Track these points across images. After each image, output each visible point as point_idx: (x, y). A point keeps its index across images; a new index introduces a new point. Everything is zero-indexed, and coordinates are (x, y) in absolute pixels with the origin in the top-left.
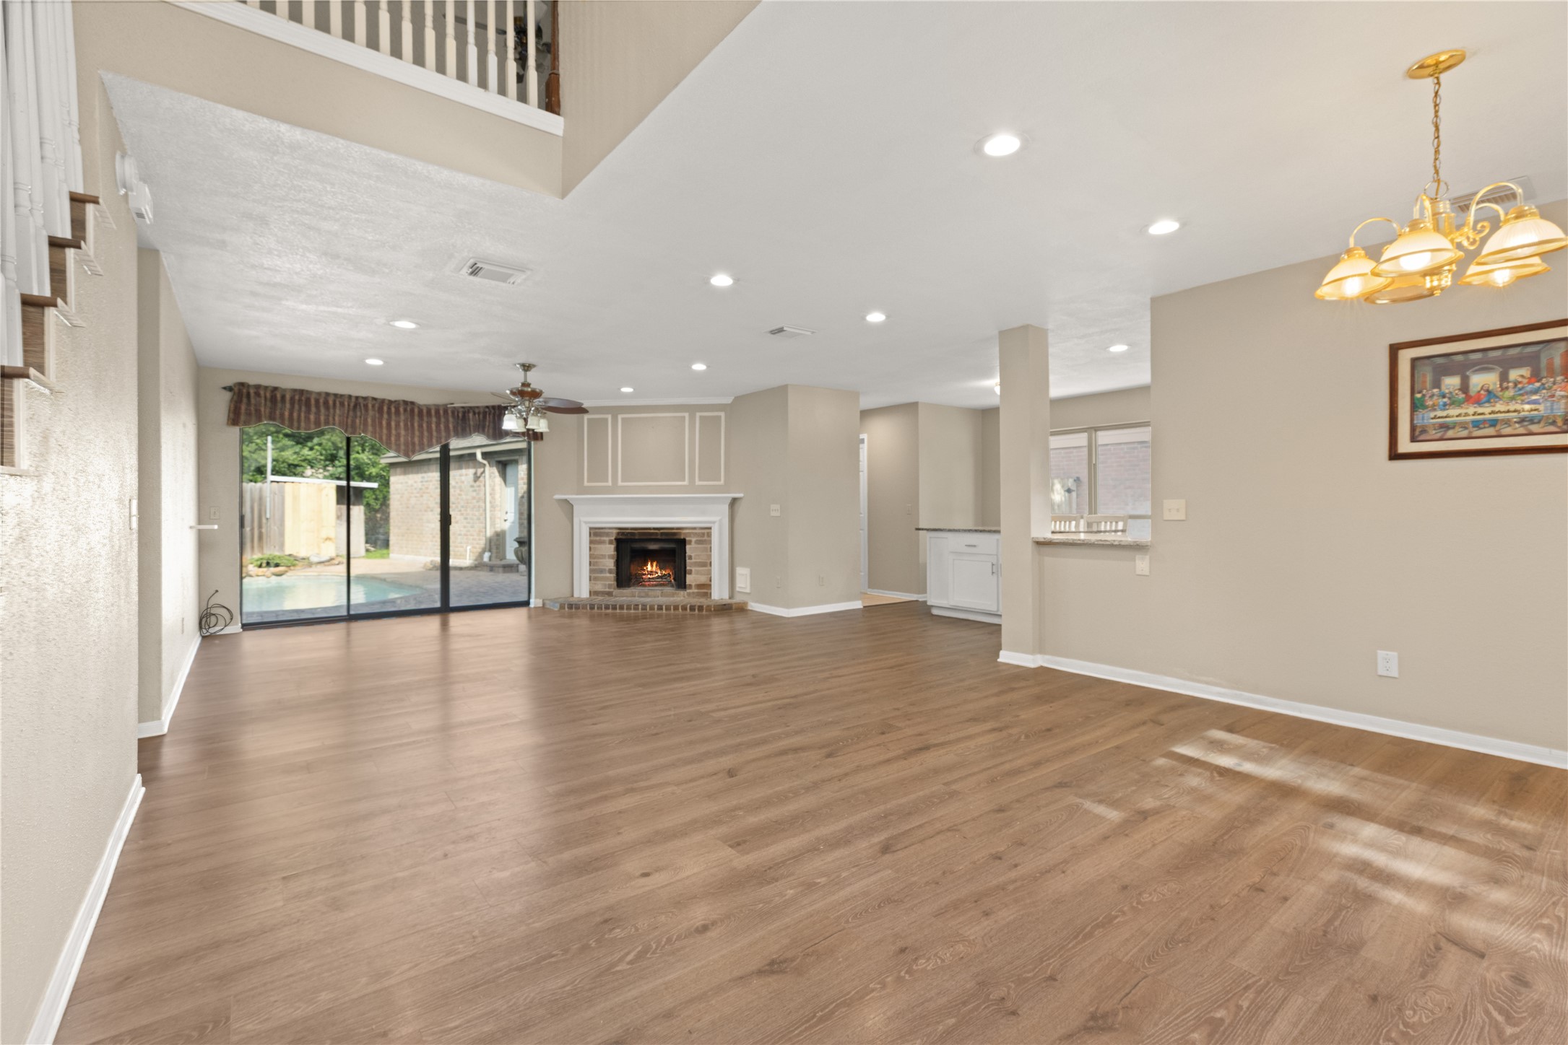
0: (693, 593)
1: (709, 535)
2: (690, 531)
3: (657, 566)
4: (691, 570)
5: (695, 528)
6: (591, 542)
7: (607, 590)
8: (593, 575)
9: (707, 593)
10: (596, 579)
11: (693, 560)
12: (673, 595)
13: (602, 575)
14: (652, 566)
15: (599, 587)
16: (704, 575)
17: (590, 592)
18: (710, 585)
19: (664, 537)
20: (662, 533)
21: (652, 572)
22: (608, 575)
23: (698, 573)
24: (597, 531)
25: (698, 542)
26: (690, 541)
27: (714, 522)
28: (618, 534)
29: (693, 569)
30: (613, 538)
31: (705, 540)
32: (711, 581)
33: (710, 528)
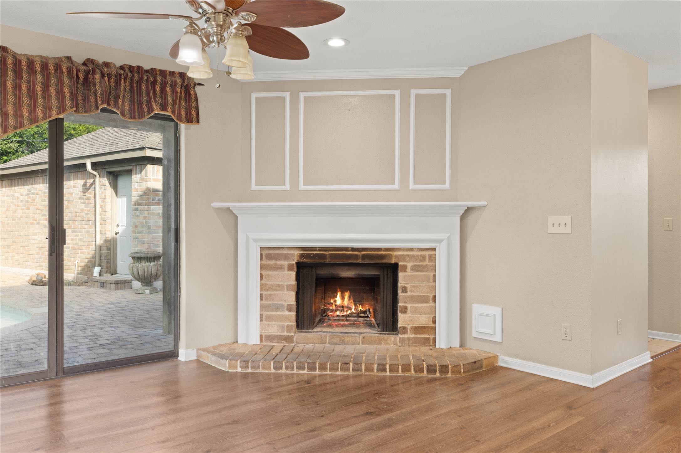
0: (409, 339)
1: (432, 259)
2: (405, 253)
4: (406, 308)
5: (411, 249)
6: (262, 267)
7: (285, 333)
8: (265, 313)
9: (429, 339)
10: (269, 318)
11: (409, 294)
12: (379, 342)
13: (278, 313)
15: (274, 330)
16: (425, 314)
17: (261, 336)
18: (434, 328)
19: (367, 261)
20: (363, 255)
22: (287, 313)
23: (415, 311)
24: (271, 252)
25: (415, 268)
26: (405, 268)
27: (440, 241)
28: (301, 256)
29: (409, 306)
30: (294, 262)
31: (426, 265)
32: (434, 322)
33: (434, 249)
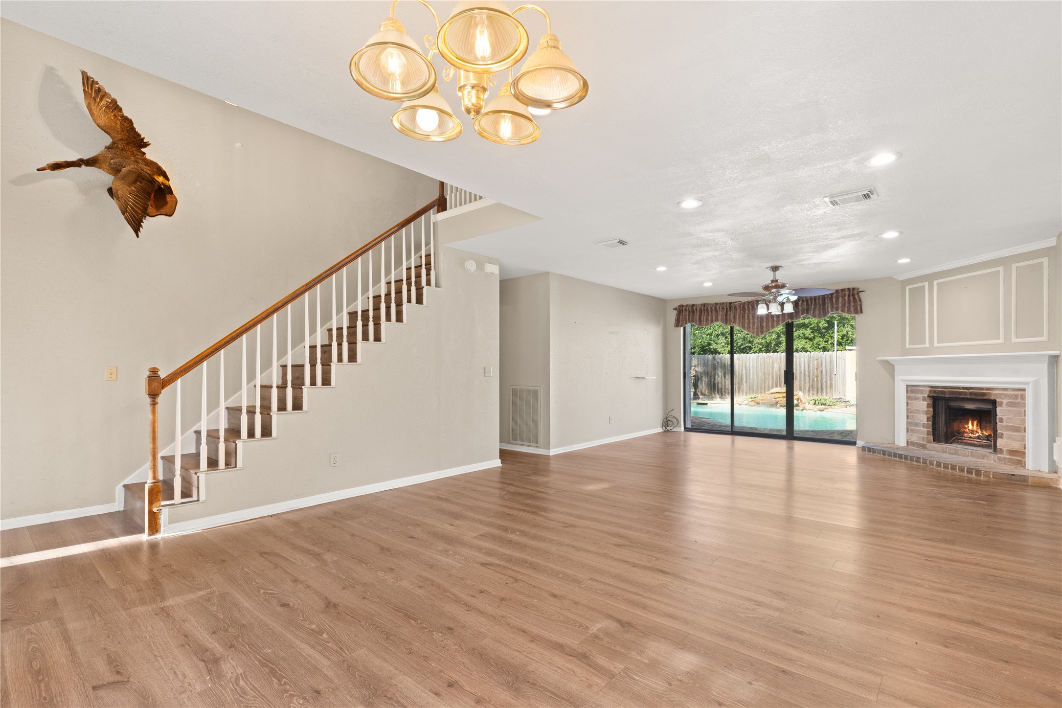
0: (1005, 458)
1: (1023, 397)
2: (1001, 392)
3: (977, 425)
4: (1002, 434)
5: (1006, 389)
6: (908, 398)
7: (921, 442)
8: (910, 428)
9: (1021, 461)
10: (912, 431)
11: (1005, 424)
12: (983, 456)
13: (917, 428)
14: (973, 425)
15: (914, 438)
16: (1018, 441)
17: (907, 442)
18: (1024, 453)
19: (973, 397)
20: (970, 393)
21: (973, 431)
22: (922, 429)
23: (1009, 438)
24: (913, 388)
25: (1010, 404)
26: (1001, 403)
27: (1028, 384)
28: (930, 391)
29: (1005, 433)
30: (926, 396)
31: (1019, 403)
32: (1025, 448)
33: (1024, 390)
